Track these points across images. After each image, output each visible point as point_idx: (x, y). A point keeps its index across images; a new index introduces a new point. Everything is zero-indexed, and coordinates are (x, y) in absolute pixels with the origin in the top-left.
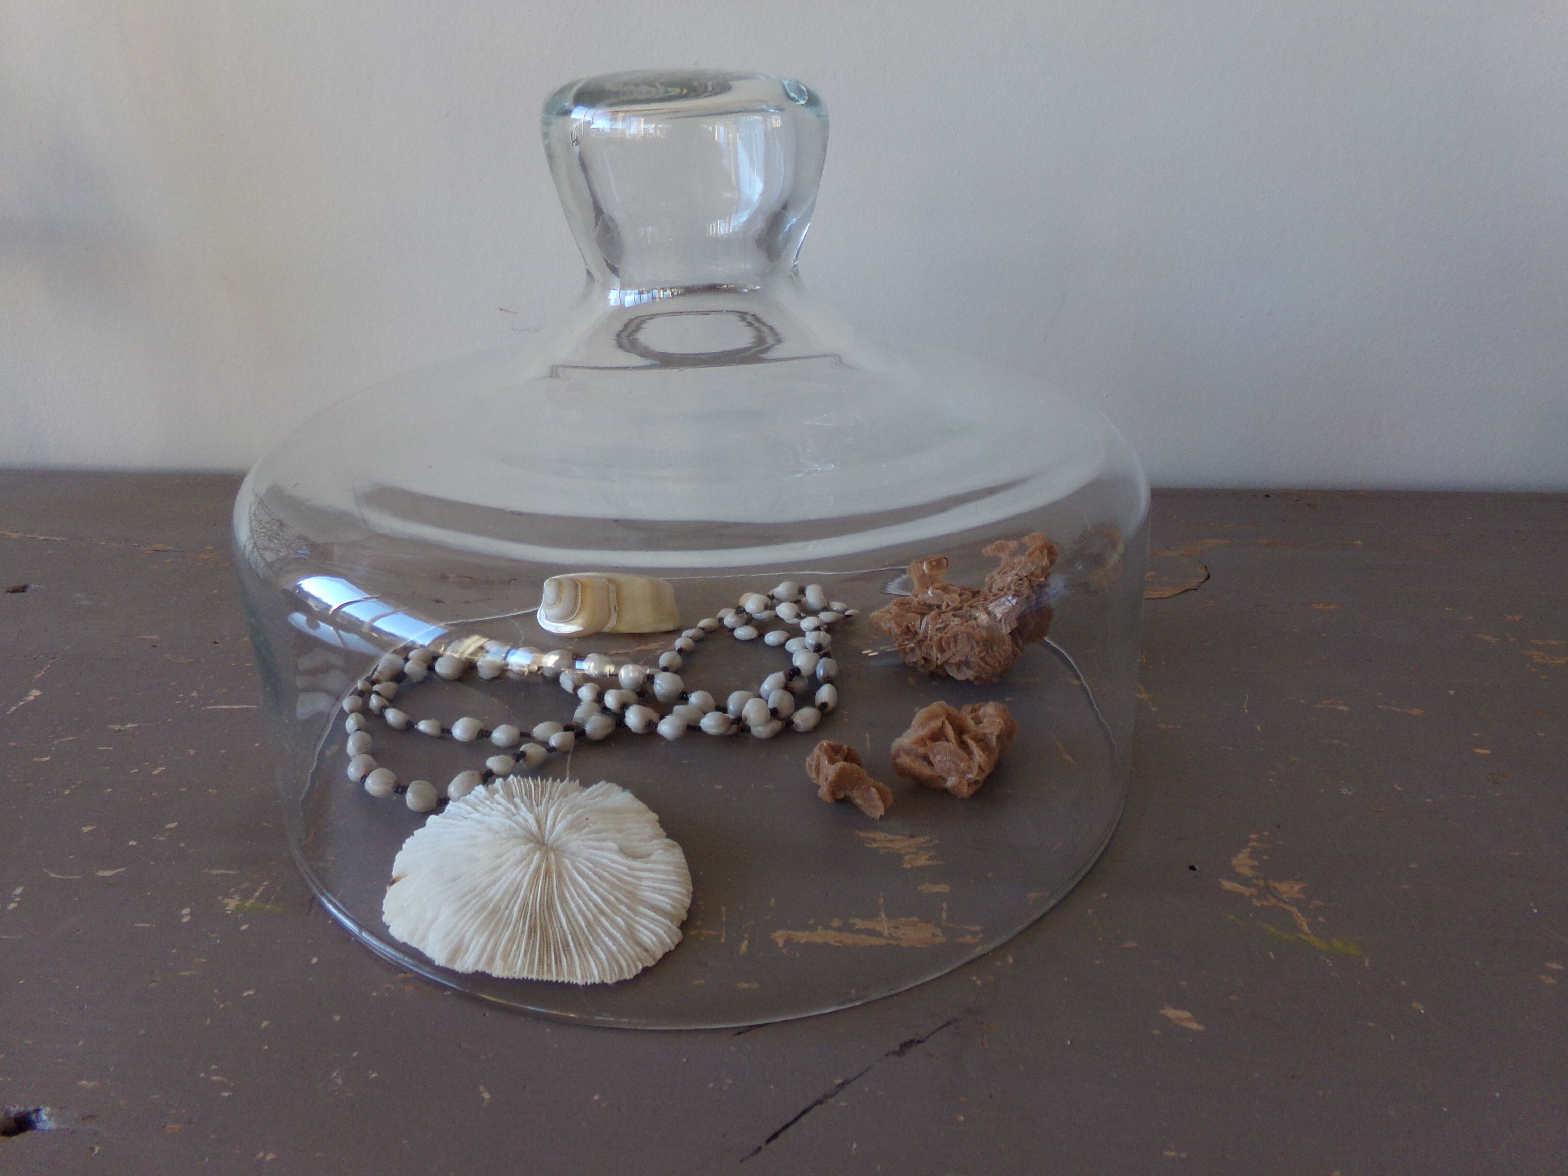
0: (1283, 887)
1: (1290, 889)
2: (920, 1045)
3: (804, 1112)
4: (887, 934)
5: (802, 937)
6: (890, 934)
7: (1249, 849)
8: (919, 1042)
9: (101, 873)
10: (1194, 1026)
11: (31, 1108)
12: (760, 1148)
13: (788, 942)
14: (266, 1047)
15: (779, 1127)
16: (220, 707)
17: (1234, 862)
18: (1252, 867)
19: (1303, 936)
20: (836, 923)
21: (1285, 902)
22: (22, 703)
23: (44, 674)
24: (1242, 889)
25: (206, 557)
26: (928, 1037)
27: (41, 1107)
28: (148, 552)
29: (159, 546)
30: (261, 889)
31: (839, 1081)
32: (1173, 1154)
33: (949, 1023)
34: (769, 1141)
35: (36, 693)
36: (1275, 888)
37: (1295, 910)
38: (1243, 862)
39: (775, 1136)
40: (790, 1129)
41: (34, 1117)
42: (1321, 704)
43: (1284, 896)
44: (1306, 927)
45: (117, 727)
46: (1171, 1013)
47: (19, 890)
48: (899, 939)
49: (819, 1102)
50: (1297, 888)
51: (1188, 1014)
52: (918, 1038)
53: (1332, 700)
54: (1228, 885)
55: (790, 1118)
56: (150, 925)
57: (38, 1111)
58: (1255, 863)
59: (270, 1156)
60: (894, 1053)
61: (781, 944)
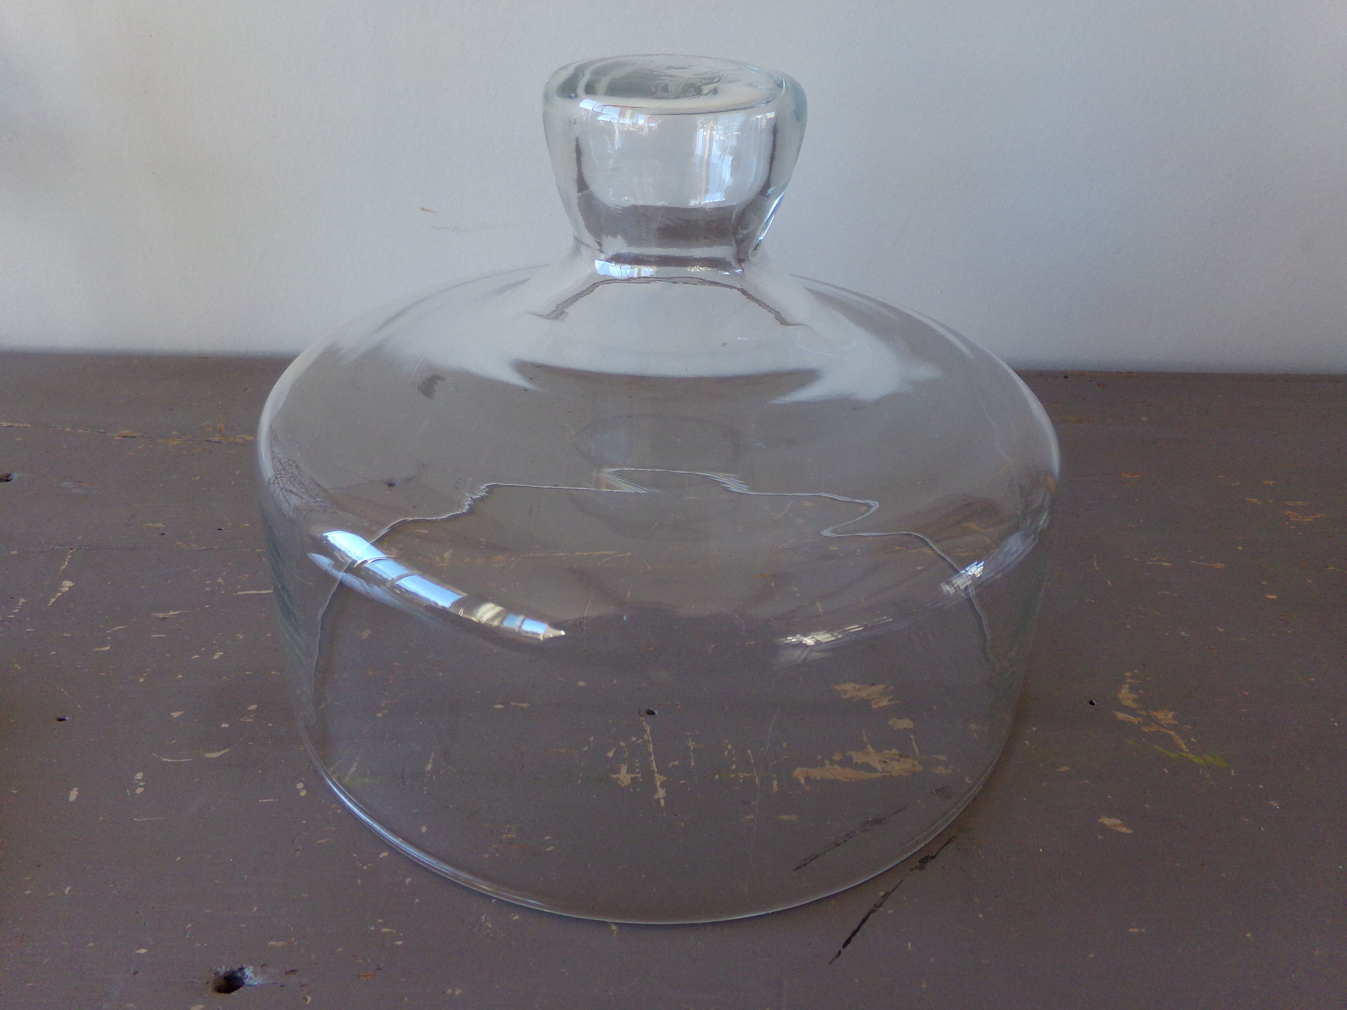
0: (1160, 715)
1: (1166, 717)
2: (934, 861)
3: (864, 921)
4: (881, 770)
5: (816, 773)
6: (882, 769)
7: (1127, 686)
8: (932, 858)
9: (209, 755)
10: (1125, 830)
11: (236, 968)
12: (840, 952)
13: (807, 779)
14: (417, 900)
15: (849, 935)
16: (248, 592)
17: (1120, 696)
18: (1134, 700)
19: (1184, 754)
20: (837, 757)
21: (1164, 727)
22: (59, 594)
23: (68, 565)
24: (1132, 718)
25: (175, 443)
26: (938, 853)
27: (244, 966)
28: (116, 438)
29: (126, 432)
30: (355, 764)
31: (882, 893)
32: (1136, 930)
33: (950, 841)
34: (845, 946)
35: (67, 584)
36: (1155, 717)
37: (1173, 733)
38: (1126, 696)
39: (848, 941)
40: (858, 934)
41: (239, 975)
42: (1151, 561)
43: (1163, 722)
44: (1184, 747)
45: (161, 615)
46: (1108, 821)
47: (139, 776)
48: (889, 772)
49: (873, 911)
50: (1170, 715)
51: (1118, 822)
52: (931, 855)
53: (1157, 558)
54: (1121, 716)
55: (855, 928)
56: (273, 800)
57: (241, 969)
58: (1135, 696)
59: (458, 992)
60: (916, 868)
61: (803, 782)
